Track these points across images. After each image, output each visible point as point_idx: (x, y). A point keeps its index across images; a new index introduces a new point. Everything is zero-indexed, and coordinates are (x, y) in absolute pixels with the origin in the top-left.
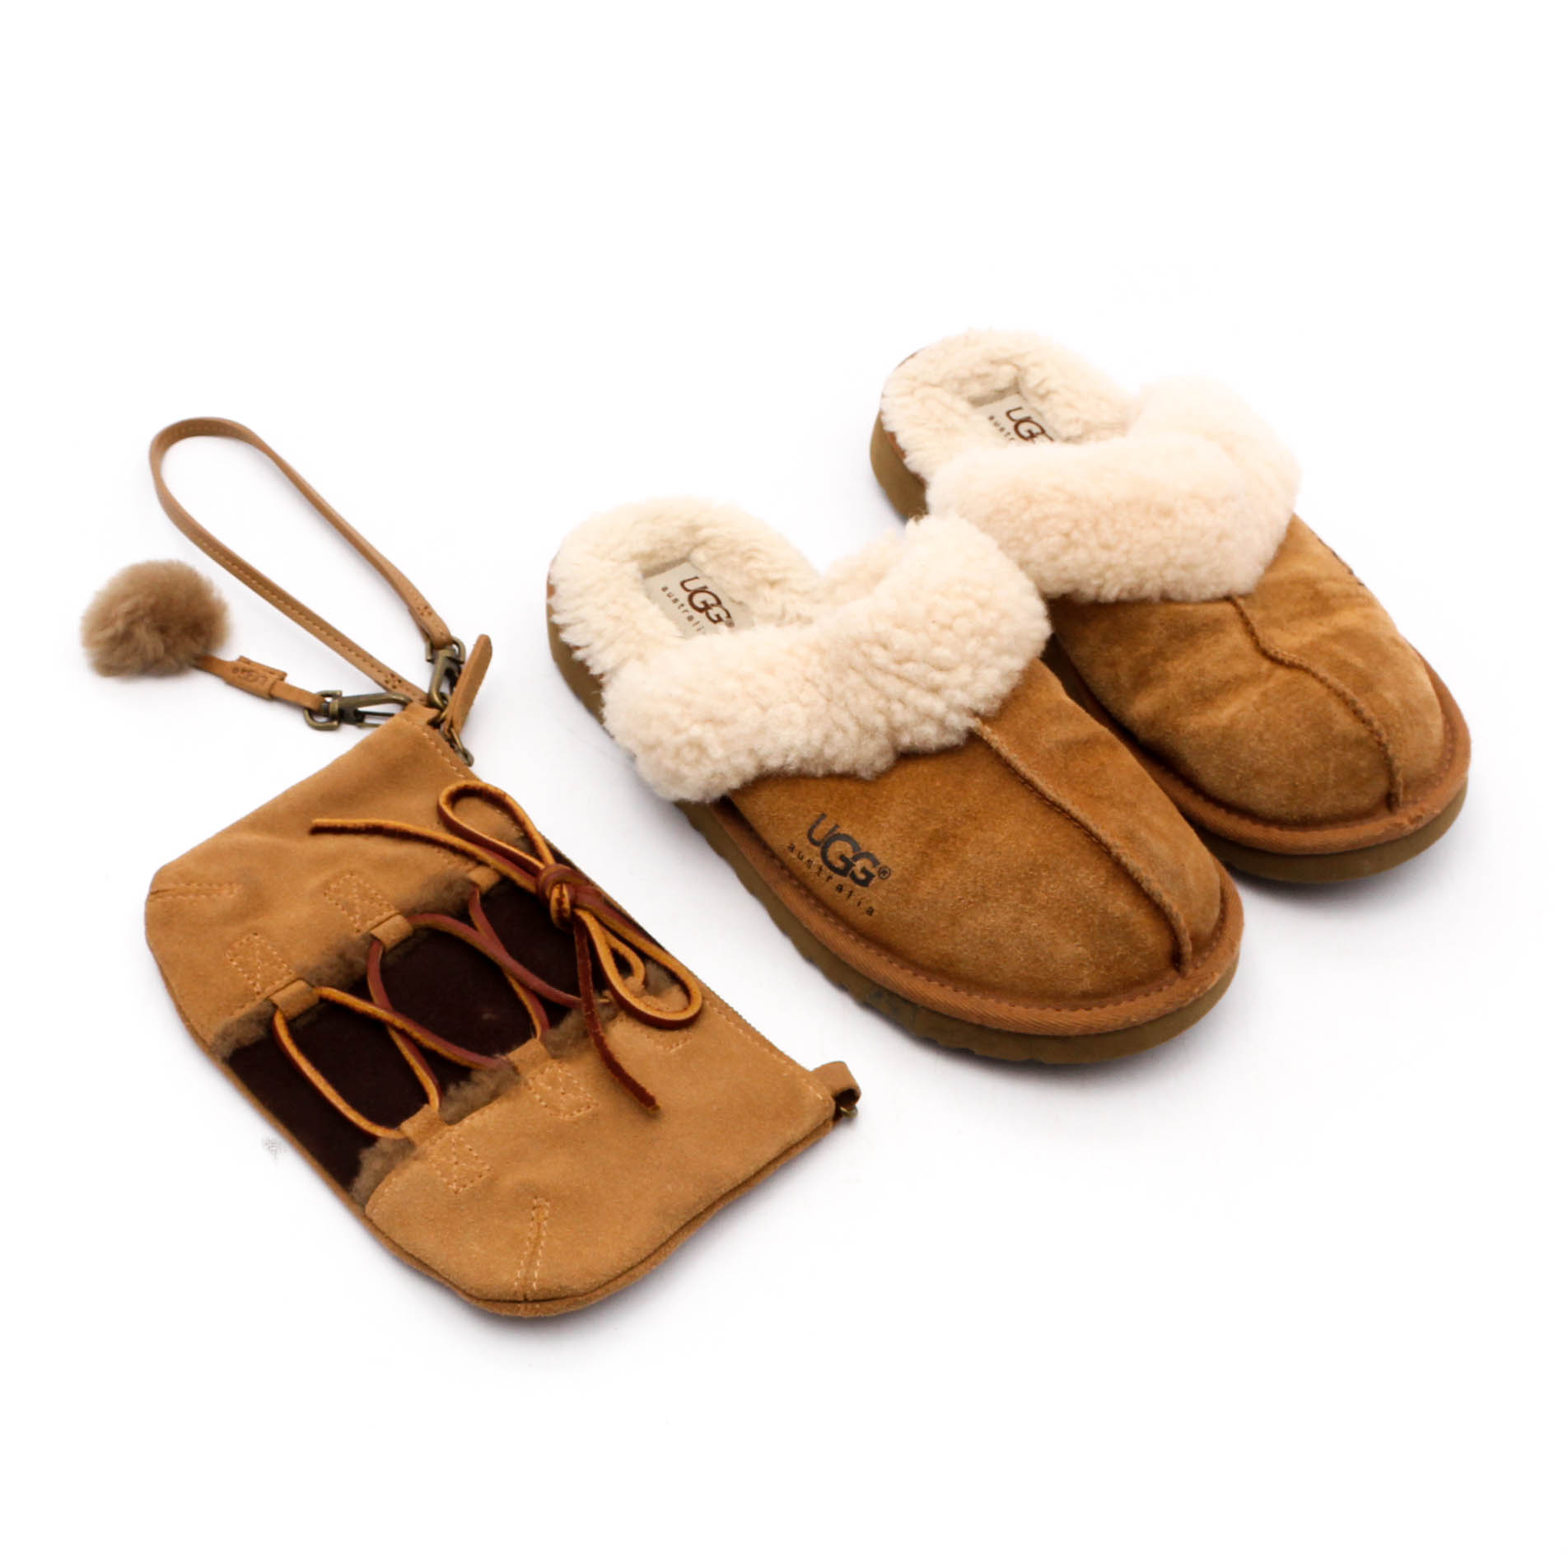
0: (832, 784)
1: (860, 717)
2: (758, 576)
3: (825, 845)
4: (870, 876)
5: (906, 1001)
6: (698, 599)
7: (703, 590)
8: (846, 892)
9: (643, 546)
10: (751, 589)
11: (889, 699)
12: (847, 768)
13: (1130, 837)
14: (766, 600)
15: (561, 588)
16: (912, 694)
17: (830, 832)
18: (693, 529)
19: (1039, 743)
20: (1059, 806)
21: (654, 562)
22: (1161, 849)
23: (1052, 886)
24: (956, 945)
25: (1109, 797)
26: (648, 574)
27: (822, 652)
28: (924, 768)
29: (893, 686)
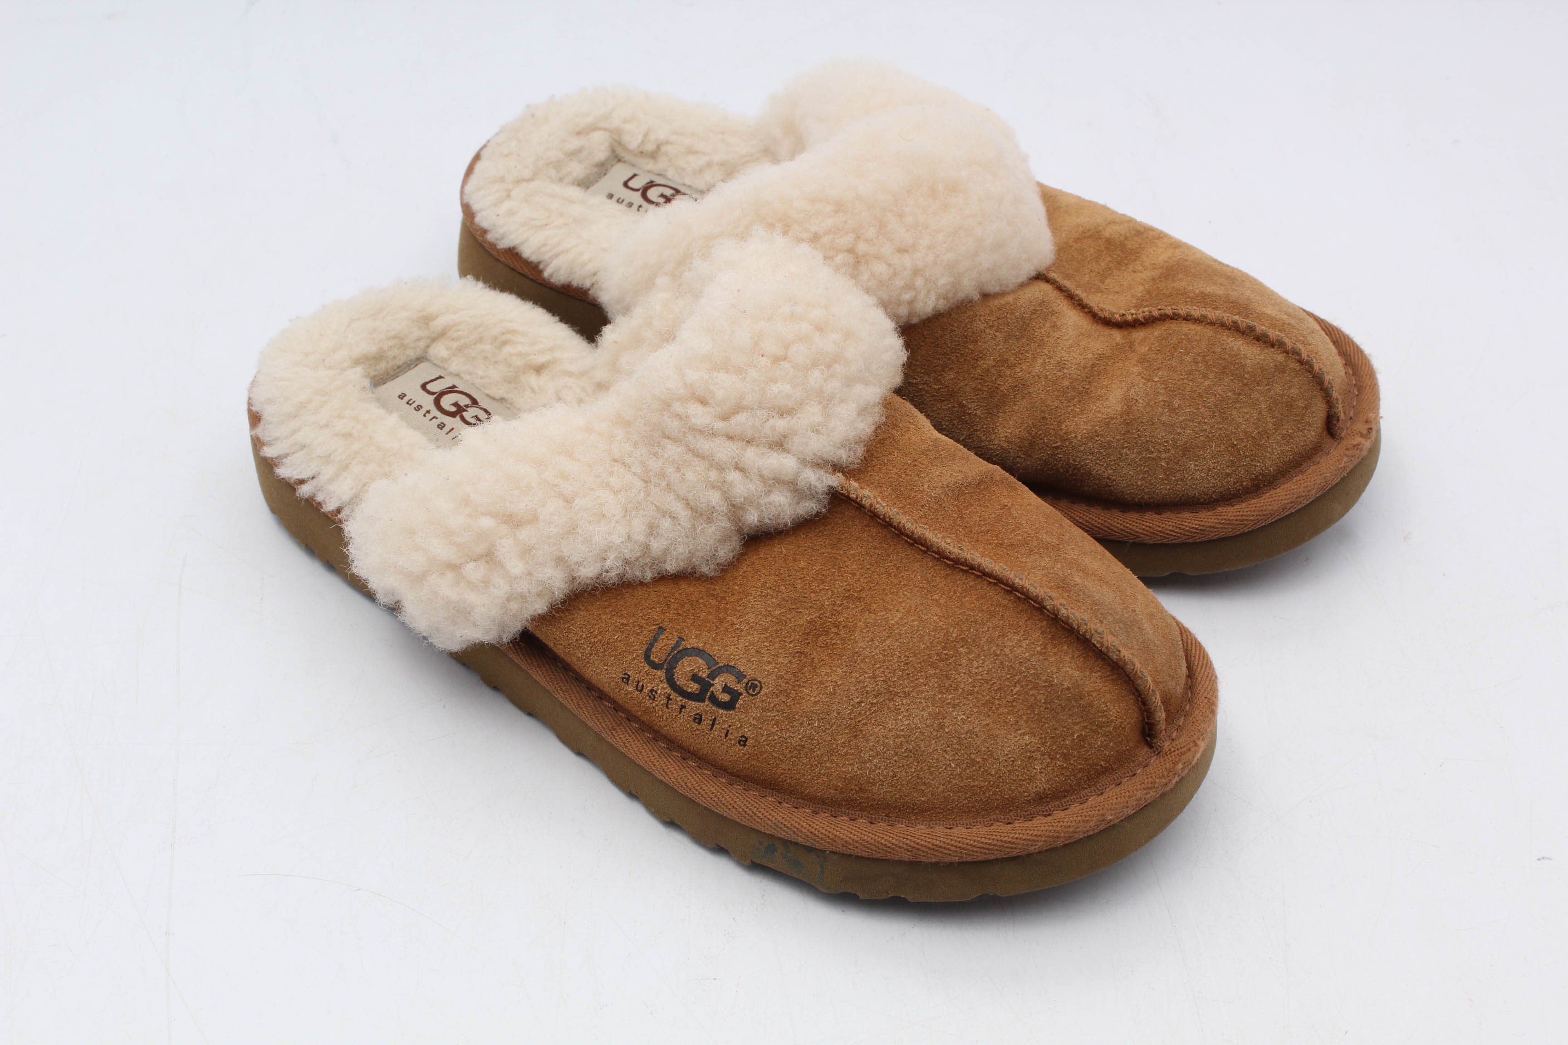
0: (666, 589)
1: (690, 496)
2: (518, 362)
3: (669, 667)
4: (735, 695)
5: (809, 849)
6: (447, 402)
7: (452, 390)
8: (706, 722)
9: (367, 348)
10: (513, 380)
11: (721, 469)
12: (682, 565)
13: (1063, 585)
14: (533, 391)
15: (268, 413)
16: (751, 456)
17: (673, 649)
18: (426, 320)
19: (922, 492)
20: (965, 563)
21: (383, 366)
22: (1105, 595)
23: (975, 664)
24: (865, 762)
25: (1025, 543)
26: (378, 381)
27: (627, 424)
28: (781, 549)
29: (724, 451)
